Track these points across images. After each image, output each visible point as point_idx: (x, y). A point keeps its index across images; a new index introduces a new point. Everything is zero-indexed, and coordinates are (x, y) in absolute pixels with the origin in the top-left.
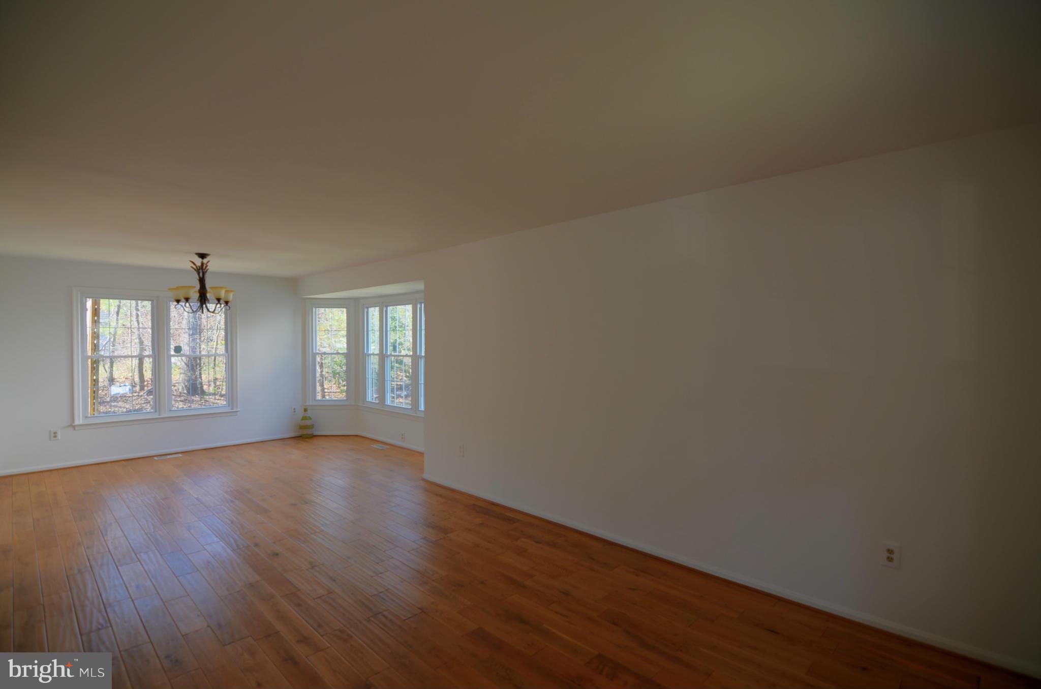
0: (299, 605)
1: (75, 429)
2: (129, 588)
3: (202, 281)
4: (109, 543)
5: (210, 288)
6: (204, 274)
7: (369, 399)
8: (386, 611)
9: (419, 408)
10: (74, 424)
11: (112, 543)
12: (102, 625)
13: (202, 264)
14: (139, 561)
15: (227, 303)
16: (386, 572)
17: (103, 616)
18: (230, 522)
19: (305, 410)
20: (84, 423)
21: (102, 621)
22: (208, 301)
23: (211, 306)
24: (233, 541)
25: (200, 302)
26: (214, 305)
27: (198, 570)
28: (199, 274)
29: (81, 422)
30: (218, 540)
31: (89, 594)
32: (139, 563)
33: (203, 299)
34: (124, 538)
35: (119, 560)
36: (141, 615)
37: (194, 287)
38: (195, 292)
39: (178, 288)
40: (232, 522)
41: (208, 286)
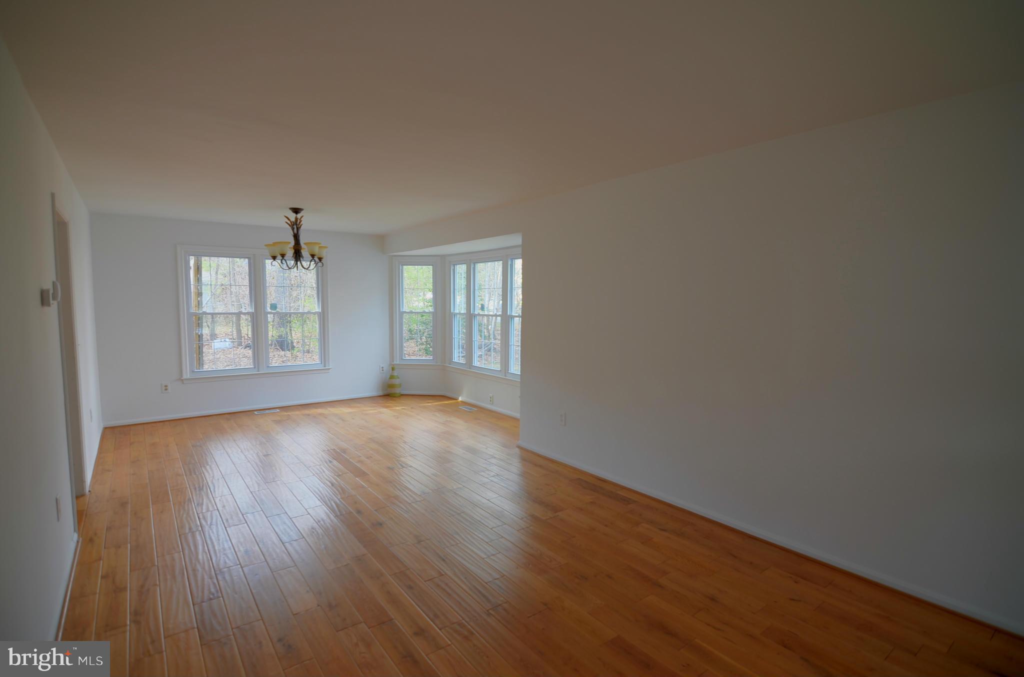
0: (410, 588)
1: (183, 383)
2: (238, 553)
3: (296, 237)
4: (217, 501)
5: (305, 244)
6: (298, 229)
7: (456, 359)
8: (506, 603)
9: (508, 370)
10: (182, 378)
11: (220, 500)
12: (213, 594)
13: (296, 219)
14: (246, 522)
15: (320, 259)
16: (498, 553)
17: (214, 584)
18: (330, 485)
19: (393, 369)
20: (191, 378)
21: (213, 590)
22: (303, 257)
23: (305, 264)
24: (335, 506)
25: (295, 258)
26: (308, 263)
27: (304, 537)
28: (293, 229)
29: (188, 377)
30: (321, 504)
31: (200, 557)
32: (246, 524)
33: (298, 256)
34: (231, 495)
35: (227, 520)
36: (250, 585)
37: (290, 243)
38: (290, 248)
39: (275, 244)
40: (332, 485)
41: (302, 242)
